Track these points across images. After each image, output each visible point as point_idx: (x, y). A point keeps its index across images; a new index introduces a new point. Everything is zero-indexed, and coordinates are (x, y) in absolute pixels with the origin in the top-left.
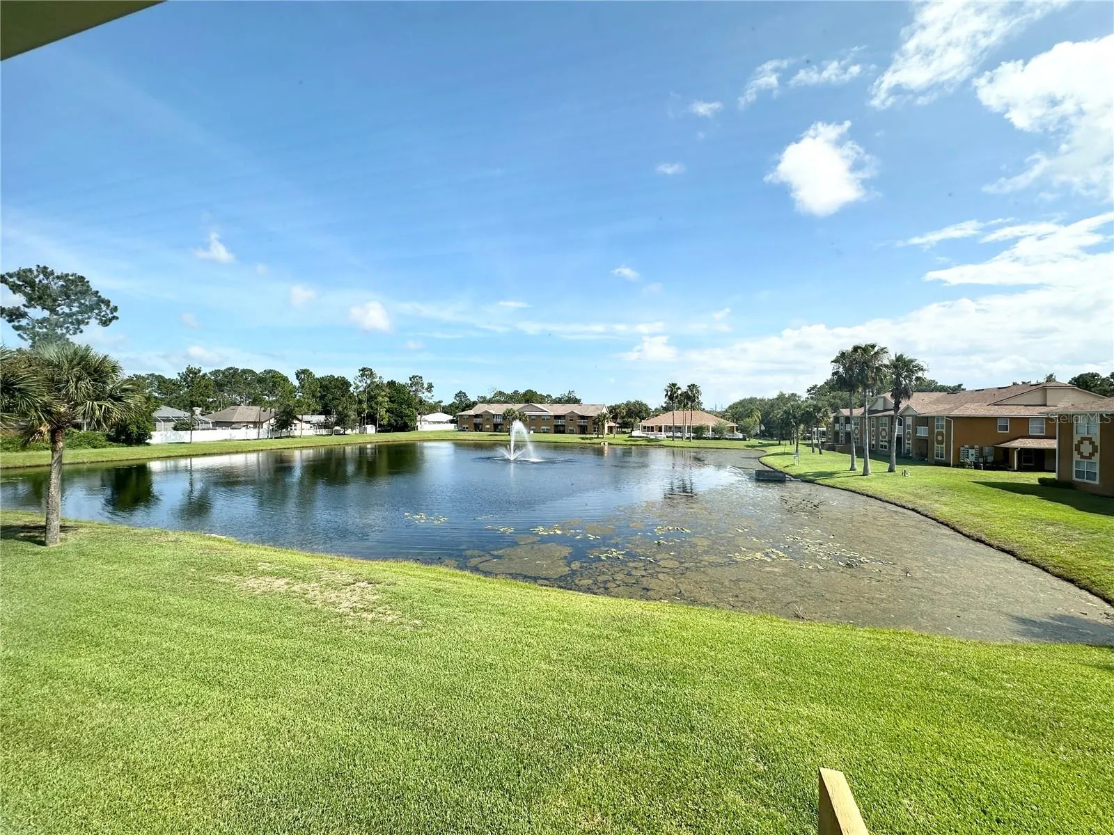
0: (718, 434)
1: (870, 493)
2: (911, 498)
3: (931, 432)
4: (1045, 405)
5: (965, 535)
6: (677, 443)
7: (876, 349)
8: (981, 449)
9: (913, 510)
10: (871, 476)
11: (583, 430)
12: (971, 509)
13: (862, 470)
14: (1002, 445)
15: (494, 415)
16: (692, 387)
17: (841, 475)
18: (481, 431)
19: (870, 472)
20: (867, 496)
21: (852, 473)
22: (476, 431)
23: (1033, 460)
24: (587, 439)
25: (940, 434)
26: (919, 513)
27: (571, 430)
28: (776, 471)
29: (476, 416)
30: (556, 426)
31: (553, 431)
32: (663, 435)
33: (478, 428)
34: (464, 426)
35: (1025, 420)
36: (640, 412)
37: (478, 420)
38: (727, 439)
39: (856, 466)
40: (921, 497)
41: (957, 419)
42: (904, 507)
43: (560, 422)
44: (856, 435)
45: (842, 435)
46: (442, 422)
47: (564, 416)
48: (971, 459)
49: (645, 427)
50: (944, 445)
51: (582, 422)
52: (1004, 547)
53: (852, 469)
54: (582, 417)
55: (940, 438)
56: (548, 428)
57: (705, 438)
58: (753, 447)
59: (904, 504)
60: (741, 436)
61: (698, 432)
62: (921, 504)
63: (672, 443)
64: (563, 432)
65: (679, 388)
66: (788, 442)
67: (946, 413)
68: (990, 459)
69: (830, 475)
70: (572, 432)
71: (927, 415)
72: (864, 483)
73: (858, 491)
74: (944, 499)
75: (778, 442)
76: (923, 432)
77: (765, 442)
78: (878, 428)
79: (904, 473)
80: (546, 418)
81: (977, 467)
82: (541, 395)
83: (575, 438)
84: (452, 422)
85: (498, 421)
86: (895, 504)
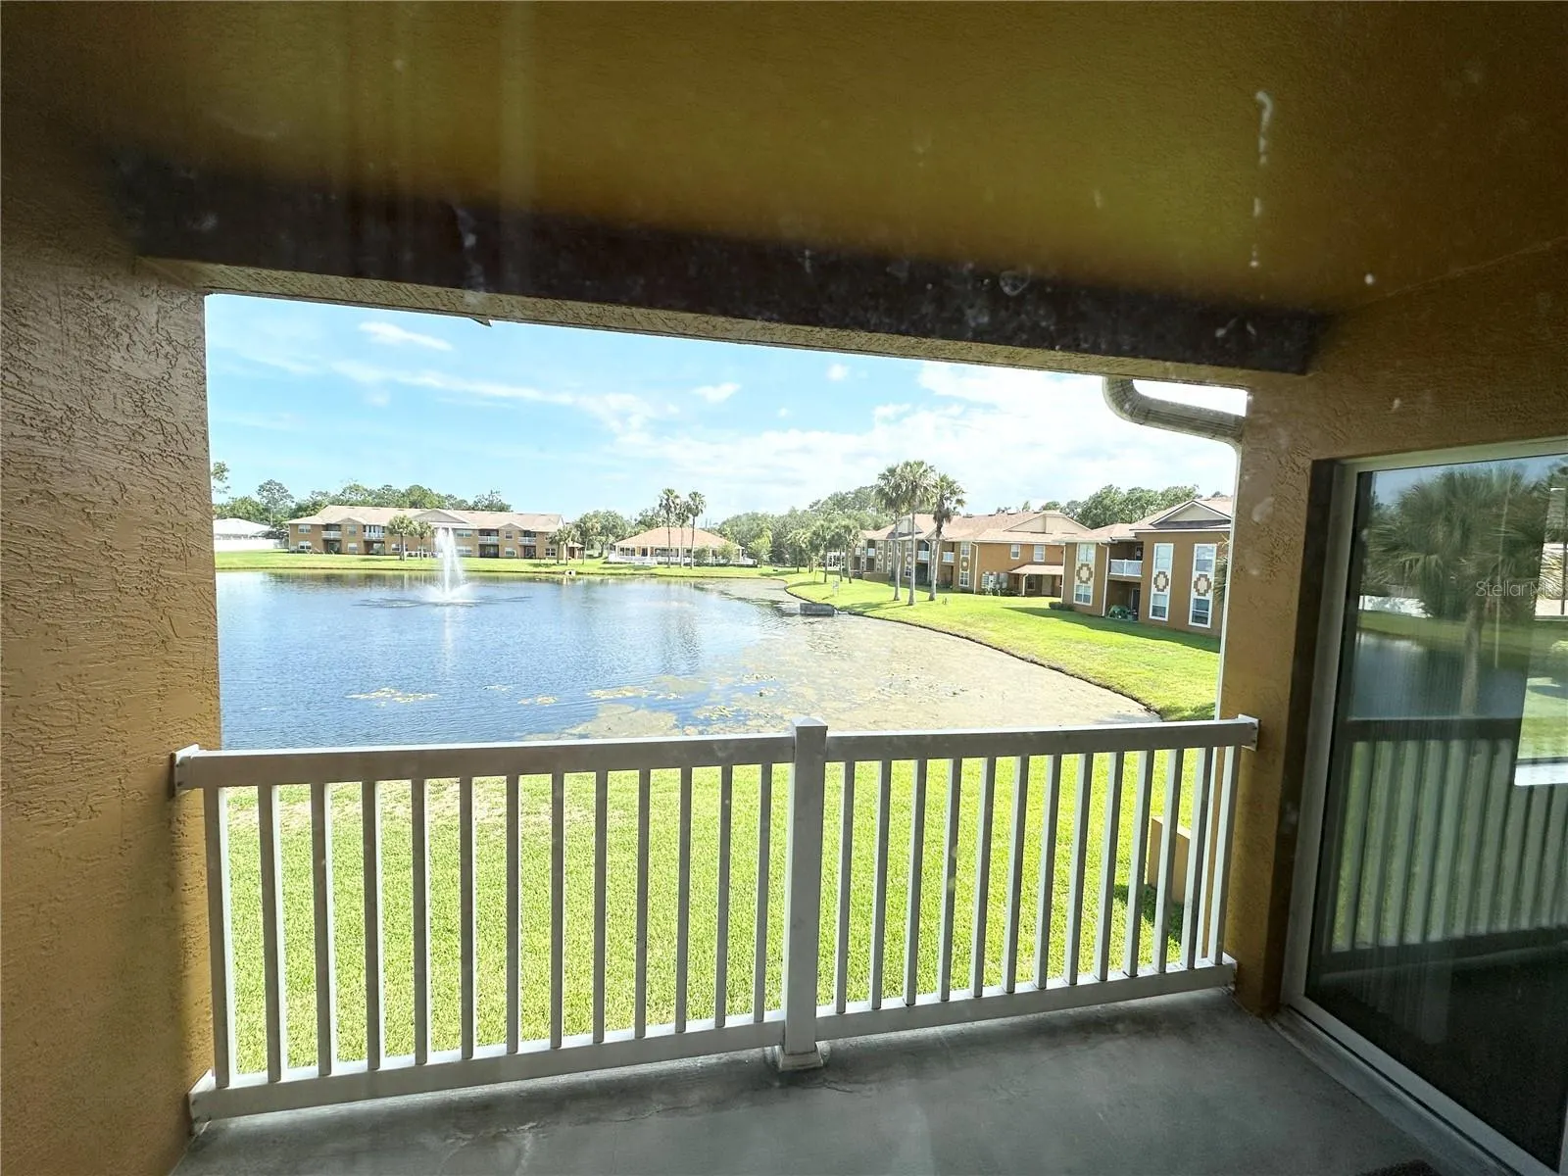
0: (723, 559)
1: (922, 625)
2: (961, 627)
3: (957, 558)
4: (1044, 533)
5: (1020, 658)
6: (674, 570)
7: (924, 468)
8: (998, 575)
9: (967, 638)
10: (916, 605)
11: (529, 553)
12: (1015, 633)
13: (908, 600)
14: (1014, 571)
15: (365, 526)
16: (694, 495)
17: (887, 606)
18: (338, 552)
19: (915, 601)
20: (920, 626)
21: (897, 604)
22: (328, 552)
23: (1035, 586)
24: (539, 565)
25: (965, 560)
26: (973, 641)
27: (507, 553)
28: (814, 604)
29: (328, 527)
30: (482, 546)
31: (478, 554)
32: (649, 560)
33: (331, 546)
34: (302, 544)
35: (1029, 547)
36: (614, 527)
37: (332, 535)
38: (734, 565)
39: (899, 596)
40: (970, 625)
41: (982, 544)
42: (958, 636)
43: (492, 540)
44: (880, 561)
45: (864, 560)
46: (246, 537)
47: (497, 531)
48: (990, 586)
49: (622, 550)
50: (968, 572)
51: (526, 541)
52: (1053, 665)
53: (896, 599)
54: (527, 533)
55: (965, 564)
56: (469, 548)
57: (707, 565)
58: (768, 575)
59: (957, 633)
60: (750, 562)
61: (699, 557)
62: (971, 631)
63: (667, 572)
64: (496, 556)
65: (677, 497)
66: (807, 569)
67: (971, 539)
68: (1005, 585)
69: (878, 606)
70: (511, 555)
71: (954, 540)
72: (911, 613)
73: (910, 622)
74: (988, 625)
75: (795, 569)
76: (949, 558)
77: (780, 570)
78: (903, 553)
79: (945, 602)
80: (464, 533)
81: (995, 593)
82: (438, 496)
83: (523, 565)
84: (268, 536)
85: (374, 536)
86: (948, 633)
